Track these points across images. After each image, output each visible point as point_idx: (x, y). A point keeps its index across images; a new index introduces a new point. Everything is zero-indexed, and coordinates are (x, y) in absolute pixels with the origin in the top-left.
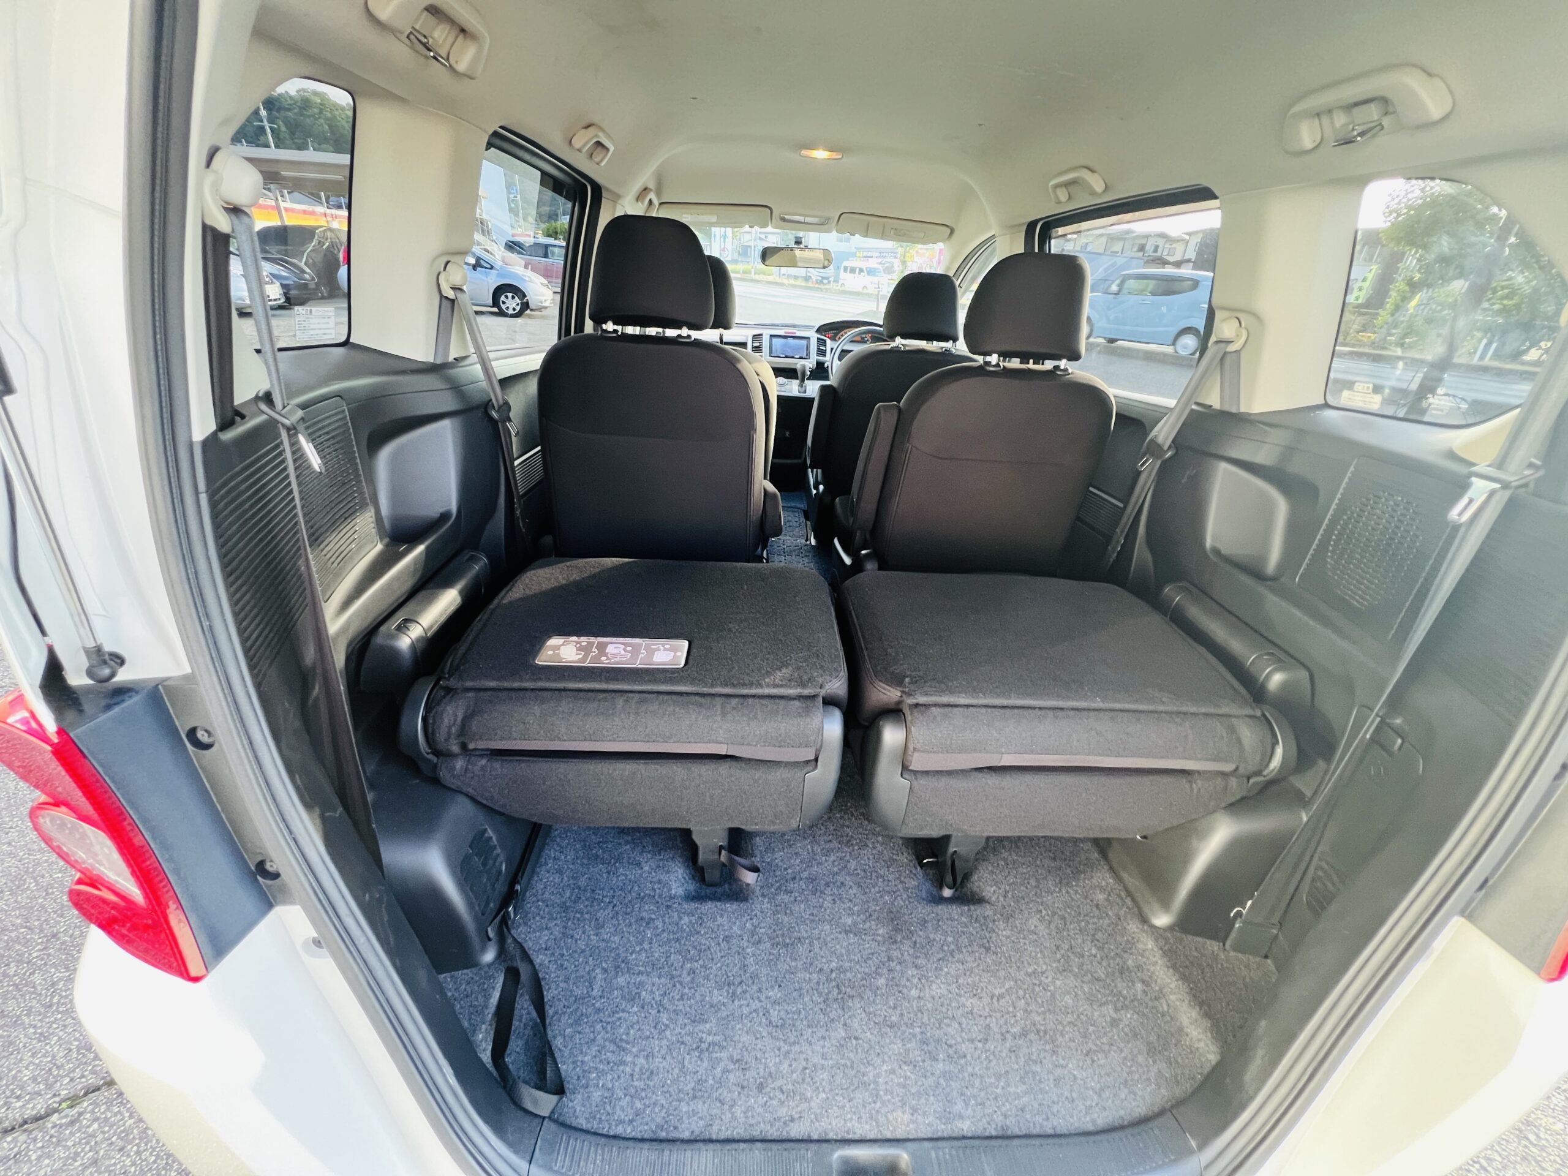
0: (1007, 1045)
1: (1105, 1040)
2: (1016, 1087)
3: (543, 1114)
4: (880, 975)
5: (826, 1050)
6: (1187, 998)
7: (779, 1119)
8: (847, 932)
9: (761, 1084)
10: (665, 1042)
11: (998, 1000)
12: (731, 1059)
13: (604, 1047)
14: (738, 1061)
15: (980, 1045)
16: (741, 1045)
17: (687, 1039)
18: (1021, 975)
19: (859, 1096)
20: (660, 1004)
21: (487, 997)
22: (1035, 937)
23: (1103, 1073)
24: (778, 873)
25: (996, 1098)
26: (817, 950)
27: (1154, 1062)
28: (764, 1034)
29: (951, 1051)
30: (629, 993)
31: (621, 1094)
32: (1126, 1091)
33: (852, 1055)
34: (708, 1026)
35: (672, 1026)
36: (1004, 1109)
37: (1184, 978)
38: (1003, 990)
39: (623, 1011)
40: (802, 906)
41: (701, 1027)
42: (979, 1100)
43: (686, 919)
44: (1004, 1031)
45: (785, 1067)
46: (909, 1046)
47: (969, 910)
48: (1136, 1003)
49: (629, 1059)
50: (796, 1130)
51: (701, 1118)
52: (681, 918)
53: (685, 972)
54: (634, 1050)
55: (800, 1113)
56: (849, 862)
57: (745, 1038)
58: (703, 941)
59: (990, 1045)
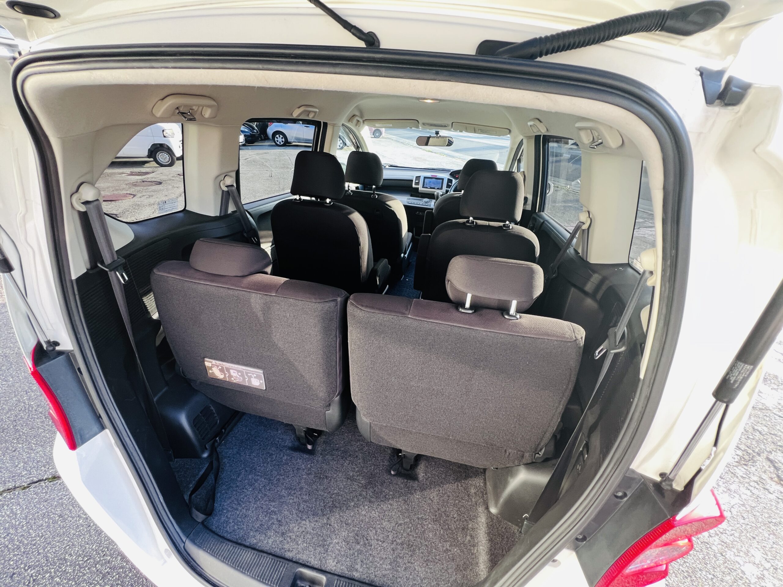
0: (392, 547)
1: (437, 557)
2: (387, 565)
3: (199, 521)
4: (353, 501)
5: (315, 526)
6: (486, 550)
7: (284, 549)
8: (348, 478)
9: (284, 532)
10: (255, 505)
11: (398, 526)
12: (277, 519)
13: (233, 501)
14: (279, 521)
15: (380, 543)
16: (283, 515)
17: (264, 507)
18: (415, 518)
19: (319, 549)
20: (260, 490)
21: (199, 471)
22: (430, 502)
23: (429, 571)
24: (332, 446)
25: (375, 568)
26: (332, 483)
27: (456, 574)
28: (294, 513)
29: (366, 542)
30: (251, 482)
31: (231, 521)
32: (435, 583)
33: (324, 532)
34: (274, 504)
35: (261, 500)
36: (377, 573)
37: (491, 540)
38: (403, 522)
39: (246, 489)
40: (335, 462)
41: (272, 504)
42: (368, 566)
43: (285, 457)
44: (394, 540)
45: (295, 529)
46: (350, 534)
47: (407, 482)
48: (462, 545)
49: (240, 508)
50: (289, 555)
51: (256, 539)
52: (284, 456)
53: (276, 479)
54: (243, 506)
55: (293, 549)
56: (364, 447)
57: (286, 512)
58: (288, 468)
59: (385, 545)
